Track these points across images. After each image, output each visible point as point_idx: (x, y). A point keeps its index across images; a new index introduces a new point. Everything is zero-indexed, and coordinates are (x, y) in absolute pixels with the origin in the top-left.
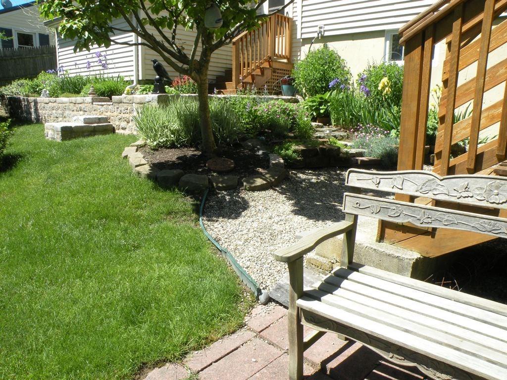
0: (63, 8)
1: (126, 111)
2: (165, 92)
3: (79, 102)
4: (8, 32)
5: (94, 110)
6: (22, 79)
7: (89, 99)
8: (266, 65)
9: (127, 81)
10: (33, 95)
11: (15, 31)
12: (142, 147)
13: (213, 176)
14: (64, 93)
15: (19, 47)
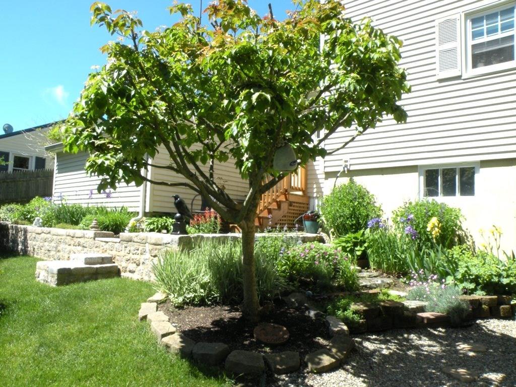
0: (93, 140)
1: (136, 251)
2: (186, 233)
3: (78, 236)
4: (6, 156)
5: (96, 247)
6: (13, 203)
7: (91, 233)
8: (282, 198)
9: (132, 213)
10: (23, 222)
11: (13, 154)
12: (163, 302)
13: (265, 352)
14: (59, 223)
15: (14, 170)
